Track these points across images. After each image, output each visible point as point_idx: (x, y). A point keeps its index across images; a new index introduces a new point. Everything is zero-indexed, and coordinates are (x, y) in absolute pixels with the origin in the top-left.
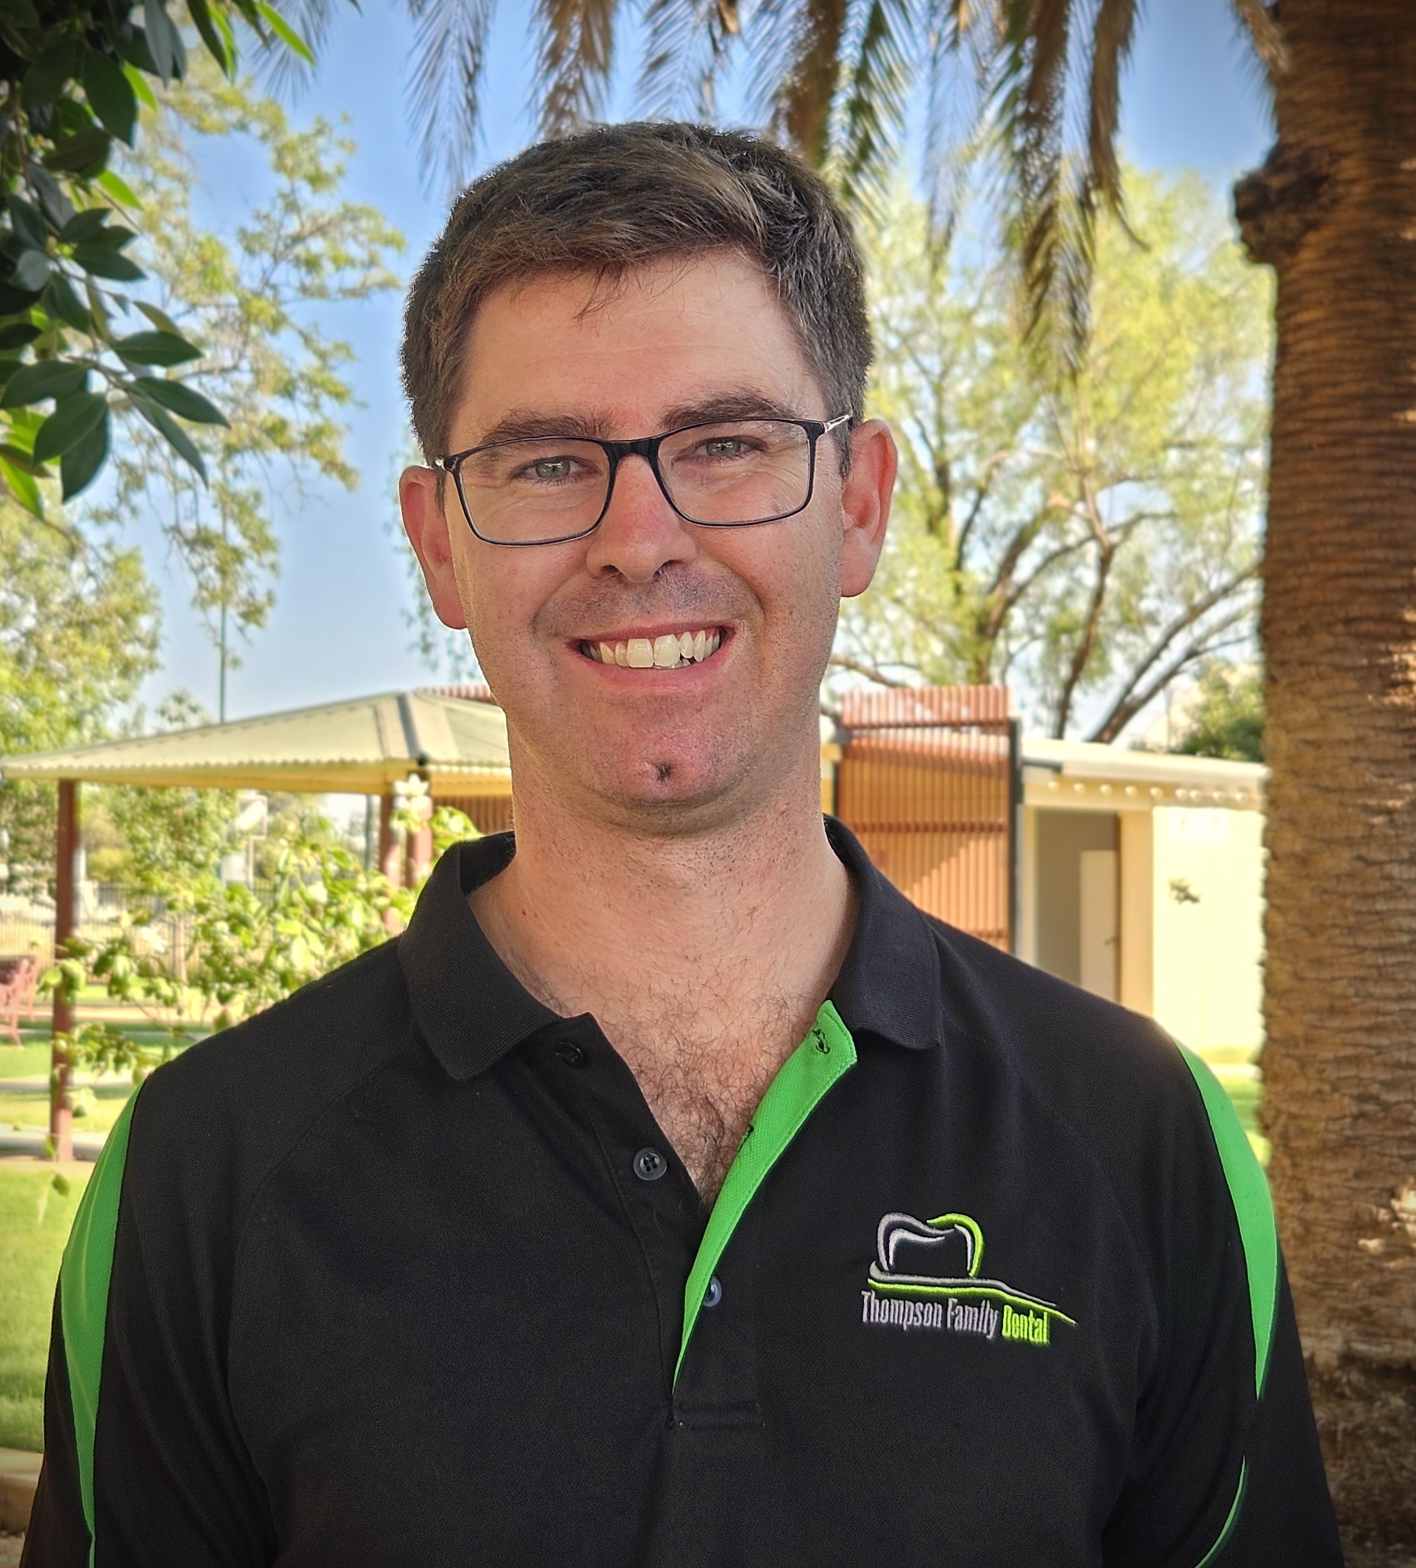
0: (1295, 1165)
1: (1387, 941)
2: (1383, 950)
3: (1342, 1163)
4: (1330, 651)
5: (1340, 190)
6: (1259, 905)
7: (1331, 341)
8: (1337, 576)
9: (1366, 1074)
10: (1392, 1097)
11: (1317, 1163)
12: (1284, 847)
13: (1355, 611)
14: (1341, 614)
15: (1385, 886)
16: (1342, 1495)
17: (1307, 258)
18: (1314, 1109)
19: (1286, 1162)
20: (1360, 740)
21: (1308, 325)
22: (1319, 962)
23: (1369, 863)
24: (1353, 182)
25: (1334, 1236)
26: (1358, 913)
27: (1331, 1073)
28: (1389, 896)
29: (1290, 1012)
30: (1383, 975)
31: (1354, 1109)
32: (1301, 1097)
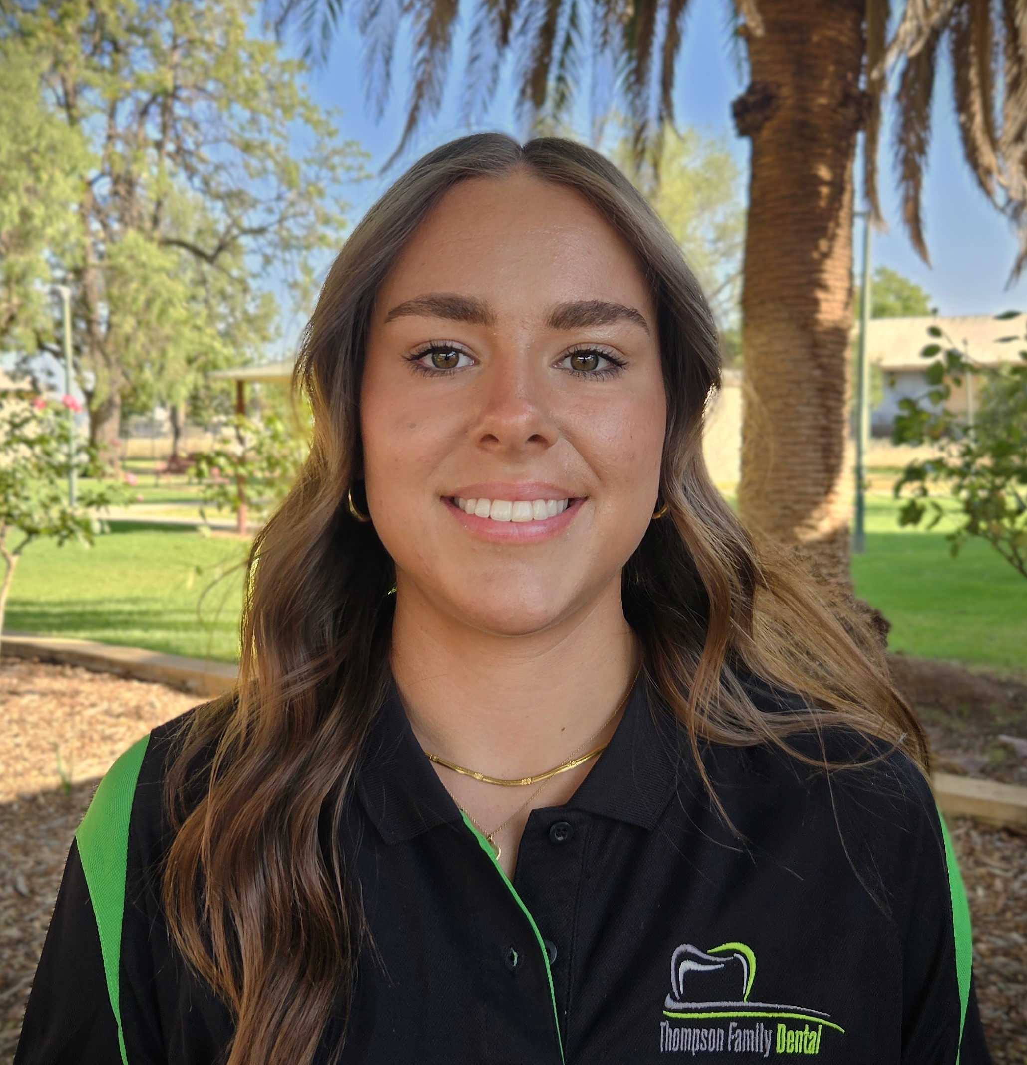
1: (796, 439)
4: (774, 312)
7: (776, 172)
8: (778, 278)
9: (786, 497)
13: (786, 293)
14: (779, 295)
15: (795, 415)
17: (767, 133)
18: (763, 513)
20: (787, 351)
21: (767, 164)
23: (789, 405)
26: (785, 428)
27: (771, 497)
28: (797, 420)
30: (795, 454)
31: (781, 512)
32: (758, 508)
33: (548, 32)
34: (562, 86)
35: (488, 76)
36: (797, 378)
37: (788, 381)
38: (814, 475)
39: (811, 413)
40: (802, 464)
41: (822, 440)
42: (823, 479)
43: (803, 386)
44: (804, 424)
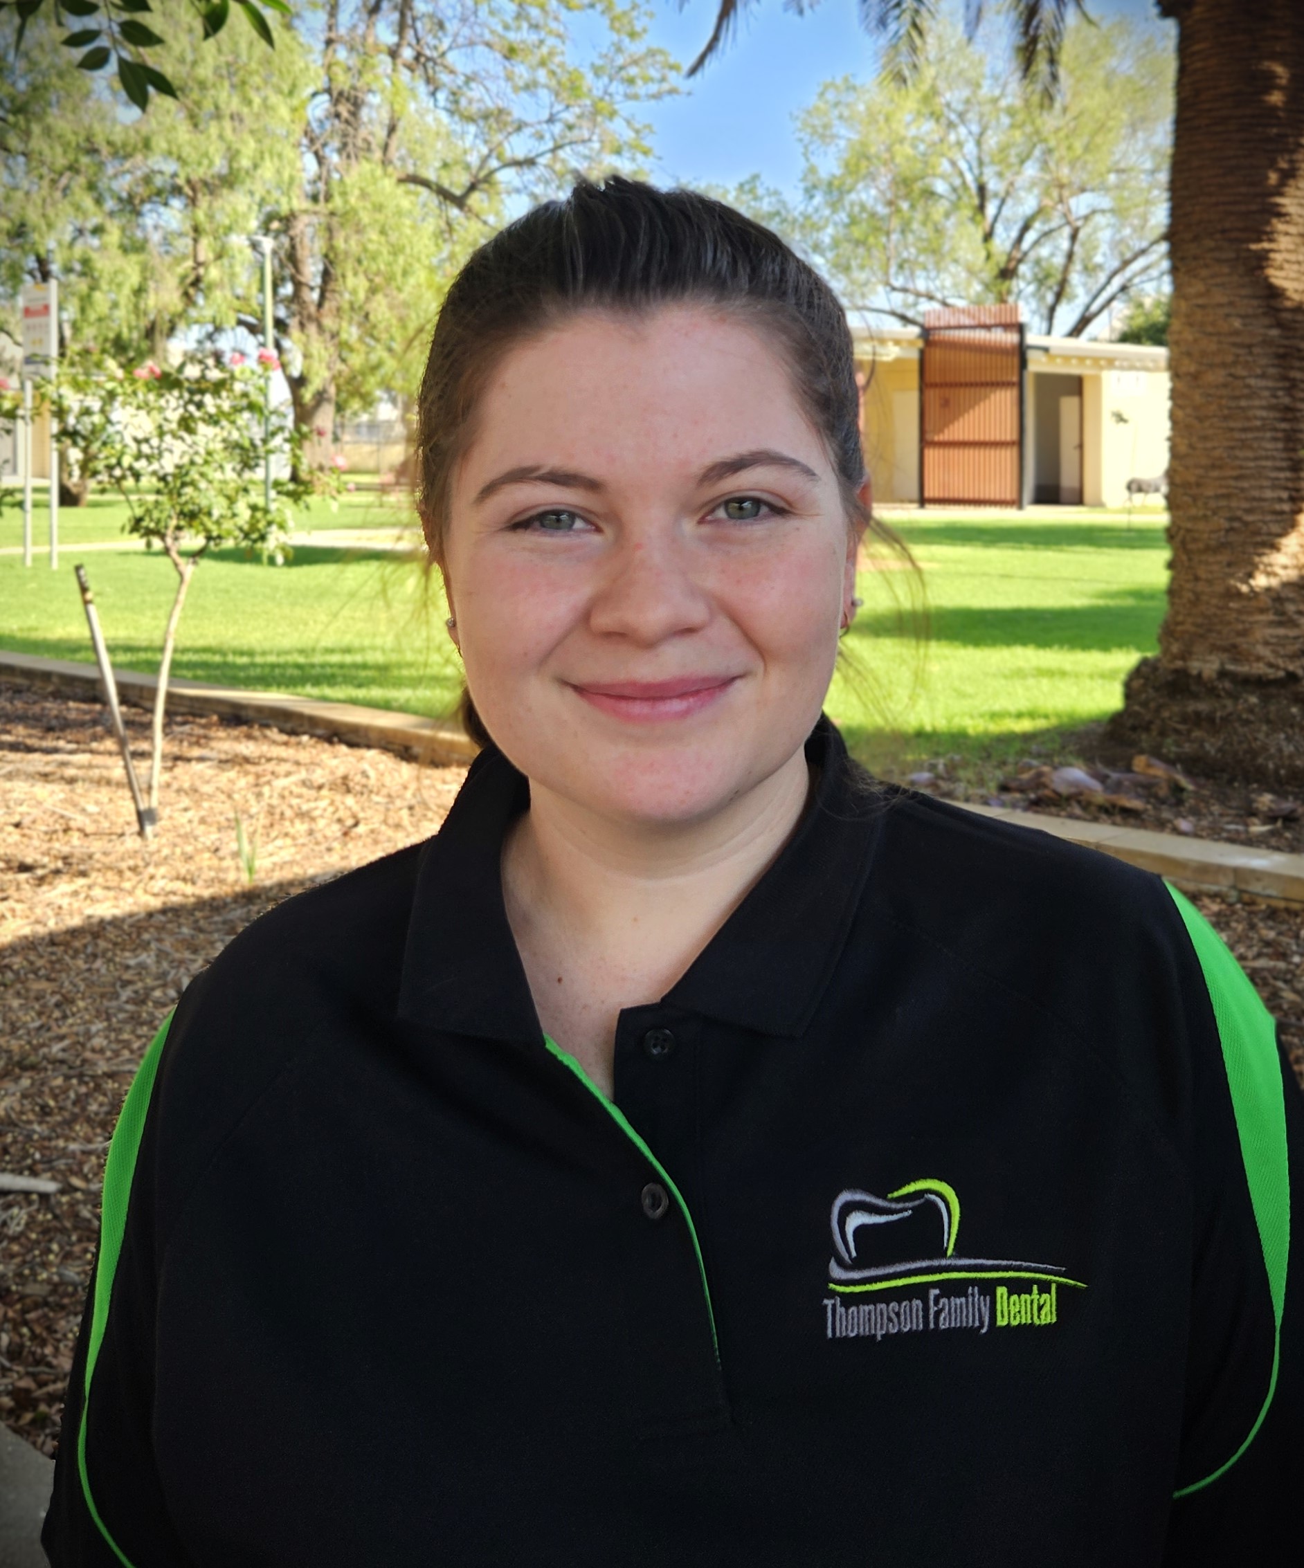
0: (1190, 560)
1: (1247, 424)
2: (1244, 430)
3: (1219, 558)
6: (1167, 404)
7: (1213, 62)
9: (1234, 504)
10: (1250, 518)
11: (1204, 557)
12: (1183, 369)
15: (1246, 391)
16: (1219, 755)
17: (1197, 11)
18: (1201, 526)
19: (1184, 558)
21: (1199, 52)
22: (1205, 438)
25: (1214, 601)
26: (1229, 408)
28: (1248, 397)
29: (1187, 468)
30: (1244, 444)
31: (1226, 525)
32: (1194, 519)
36: (1247, 340)
37: (1235, 345)
38: (1274, 474)
39: (1267, 388)
40: (1256, 459)
41: (1284, 425)
42: (1287, 479)
43: (1256, 350)
44: (1257, 403)
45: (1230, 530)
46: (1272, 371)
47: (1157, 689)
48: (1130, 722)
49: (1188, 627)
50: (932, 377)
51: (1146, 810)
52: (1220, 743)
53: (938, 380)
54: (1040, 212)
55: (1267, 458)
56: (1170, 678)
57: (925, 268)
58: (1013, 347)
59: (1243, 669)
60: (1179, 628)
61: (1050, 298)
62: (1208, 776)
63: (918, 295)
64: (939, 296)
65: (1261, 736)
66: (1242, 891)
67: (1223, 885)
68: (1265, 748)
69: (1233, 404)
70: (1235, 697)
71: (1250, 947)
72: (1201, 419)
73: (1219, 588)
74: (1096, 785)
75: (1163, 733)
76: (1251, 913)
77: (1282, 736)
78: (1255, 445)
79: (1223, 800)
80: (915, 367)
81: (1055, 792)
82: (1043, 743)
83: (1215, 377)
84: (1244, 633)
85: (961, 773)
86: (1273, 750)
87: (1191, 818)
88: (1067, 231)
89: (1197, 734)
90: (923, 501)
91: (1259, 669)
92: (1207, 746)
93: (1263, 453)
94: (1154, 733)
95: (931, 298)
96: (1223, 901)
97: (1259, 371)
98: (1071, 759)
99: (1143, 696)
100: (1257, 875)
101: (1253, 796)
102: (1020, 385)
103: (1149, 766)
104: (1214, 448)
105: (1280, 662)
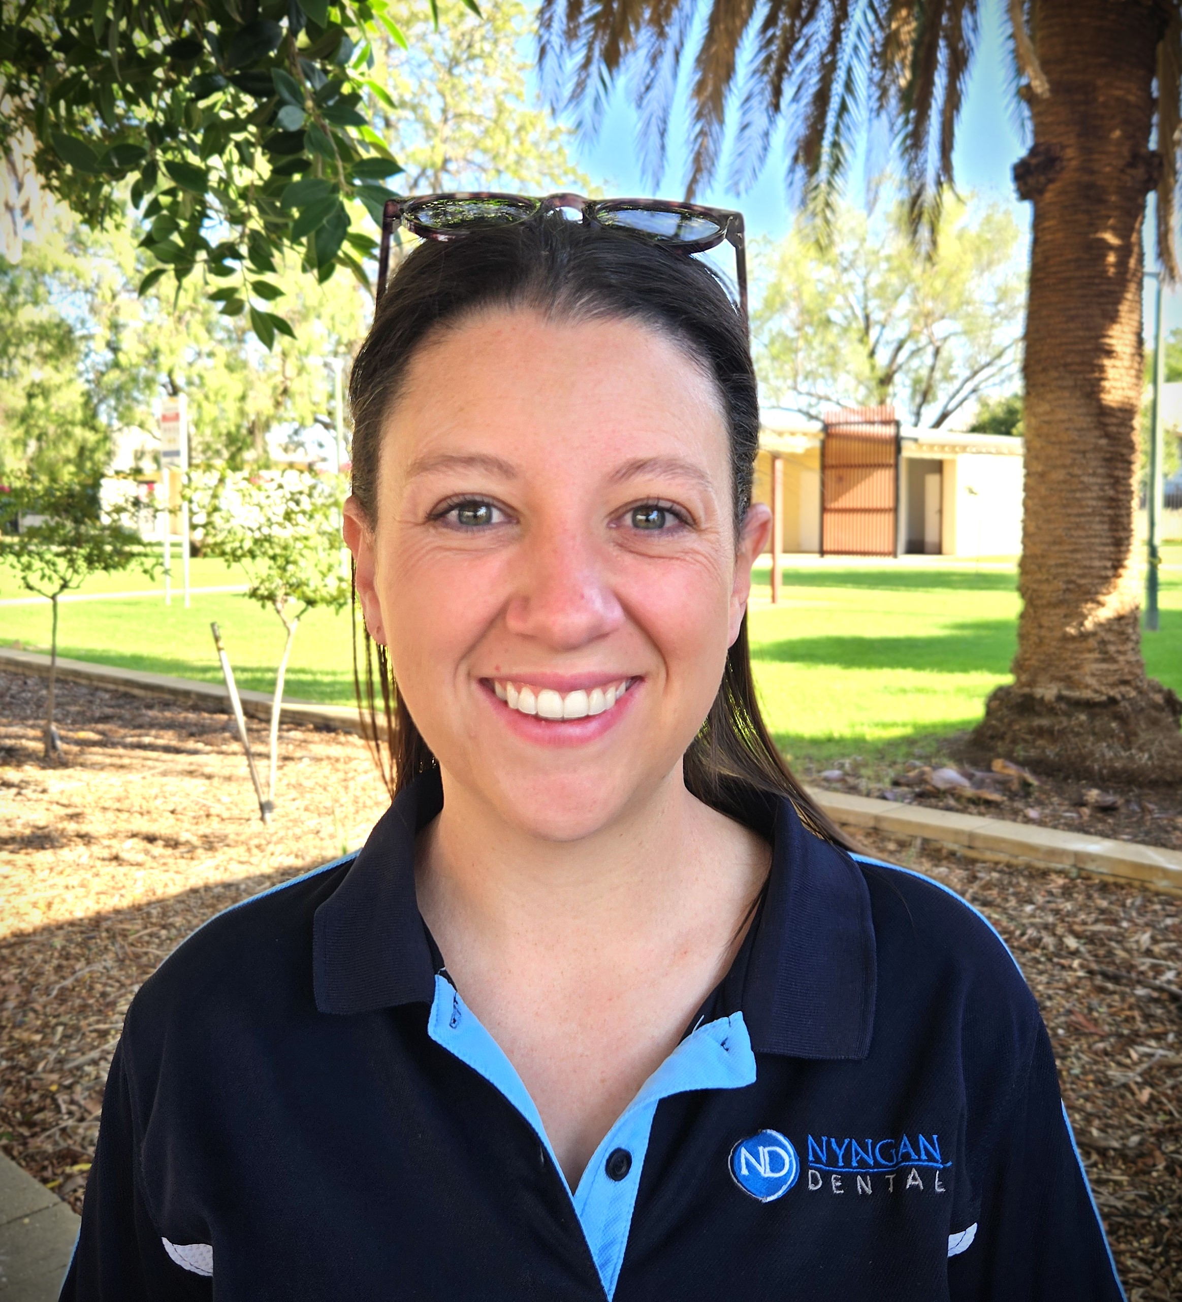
0: (1035, 611)
1: (1081, 511)
2: (1079, 515)
3: (1058, 611)
4: (1056, 379)
5: (1065, 163)
6: (1022, 495)
7: (1060, 235)
8: (1061, 344)
9: (1070, 571)
10: (1083, 581)
11: (1046, 611)
12: (1033, 469)
13: (1069, 360)
14: (1062, 362)
15: (1080, 486)
16: (1057, 759)
17: (1048, 196)
18: (1045, 587)
19: (1031, 611)
20: (1070, 420)
21: (1049, 228)
23: (1073, 476)
24: (1071, 159)
25: (1054, 643)
26: (1067, 499)
27: (1054, 571)
28: (1082, 490)
30: (1078, 526)
31: (1064, 587)
32: (1040, 582)
33: (822, 98)
34: (837, 152)
35: (759, 144)
36: (1082, 447)
37: (1072, 451)
38: (1100, 549)
39: (1097, 484)
40: (1087, 537)
41: (1109, 512)
42: (1111, 552)
43: (1088, 455)
44: (1089, 495)
45: (1067, 590)
46: (1100, 471)
47: (1010, 708)
48: (989, 733)
49: (1033, 662)
50: (830, 461)
51: (1002, 802)
52: (1057, 750)
53: (834, 462)
54: (910, 335)
55: (1095, 536)
56: (1019, 700)
57: (823, 377)
58: (891, 438)
59: (1075, 694)
60: (1027, 663)
61: (918, 399)
62: (1049, 775)
63: (820, 398)
64: (834, 398)
65: (1089, 744)
66: (1081, 869)
67: (1066, 864)
68: (1092, 753)
69: (1069, 495)
70: (1069, 715)
71: (1089, 914)
72: (1045, 507)
73: (1058, 634)
74: (965, 782)
75: (1014, 742)
76: (1088, 886)
77: (1104, 744)
78: (1087, 527)
79: (1060, 792)
80: (817, 453)
81: (934, 787)
82: (923, 747)
83: (1059, 475)
84: (1076, 667)
85: (863, 771)
86: (1097, 756)
87: (1038, 808)
88: (930, 350)
89: (1040, 742)
90: (822, 552)
91: (1087, 694)
92: (1048, 752)
93: (1093, 533)
94: (1007, 741)
95: (828, 399)
96: (1066, 877)
97: (1091, 471)
98: (945, 761)
99: (999, 713)
100: (1092, 857)
101: (1084, 791)
102: (896, 466)
103: (1005, 767)
104: (1056, 529)
105: (1103, 689)
